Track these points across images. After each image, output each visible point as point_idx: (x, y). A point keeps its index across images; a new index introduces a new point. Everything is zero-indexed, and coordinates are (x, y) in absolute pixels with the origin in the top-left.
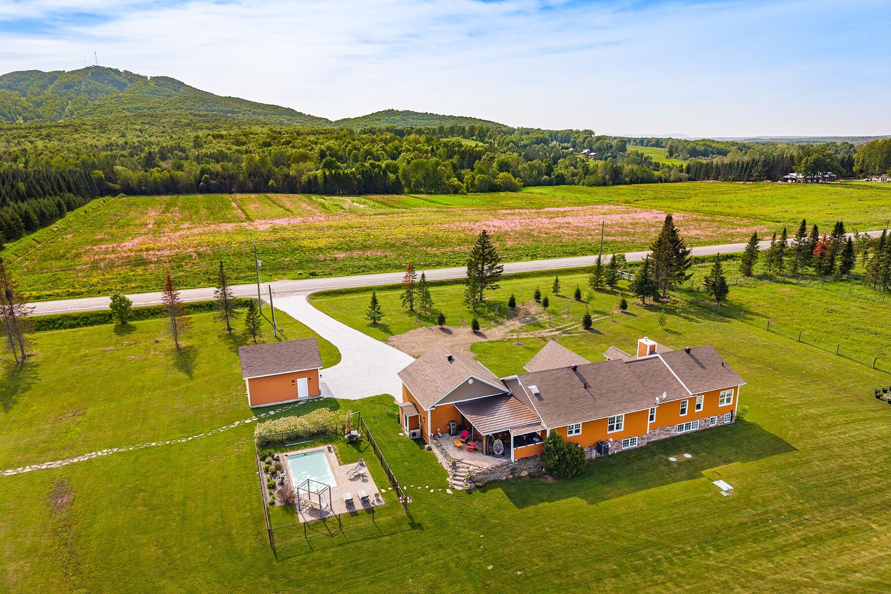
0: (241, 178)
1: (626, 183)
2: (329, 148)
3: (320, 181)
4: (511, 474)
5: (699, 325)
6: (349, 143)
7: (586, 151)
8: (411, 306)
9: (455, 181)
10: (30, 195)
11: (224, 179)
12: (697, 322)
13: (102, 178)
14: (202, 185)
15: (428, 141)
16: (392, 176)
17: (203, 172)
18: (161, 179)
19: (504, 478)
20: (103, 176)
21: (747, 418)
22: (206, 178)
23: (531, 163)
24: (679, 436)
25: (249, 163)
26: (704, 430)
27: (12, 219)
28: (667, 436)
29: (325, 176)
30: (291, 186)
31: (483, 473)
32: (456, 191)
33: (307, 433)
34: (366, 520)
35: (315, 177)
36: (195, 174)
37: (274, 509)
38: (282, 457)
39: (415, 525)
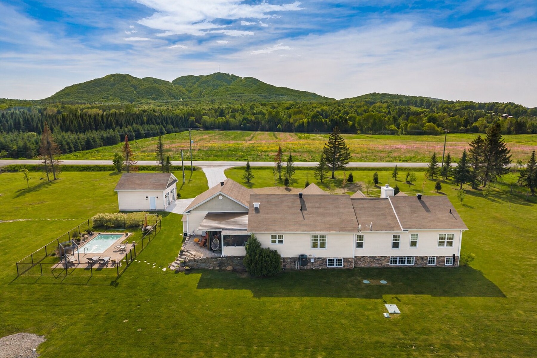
0: (263, 122)
1: (528, 133)
2: (323, 110)
3: (305, 125)
4: (218, 266)
5: (497, 204)
6: (336, 107)
7: (504, 115)
8: (280, 176)
9: (393, 127)
10: (148, 123)
11: (254, 124)
12: (499, 203)
13: (194, 120)
14: (242, 126)
15: (388, 107)
16: (351, 123)
17: (244, 119)
18: (221, 122)
19: (211, 268)
20: (195, 120)
21: (471, 265)
22: (245, 122)
23: (453, 118)
24: (391, 268)
25: (269, 116)
26: (421, 267)
27: (128, 132)
28: (378, 265)
29: (308, 122)
30: (289, 128)
31: (195, 261)
32: (393, 133)
33: (125, 224)
34: (88, 274)
35: (303, 123)
36: (240, 120)
37: (50, 257)
38: (96, 234)
39: (114, 283)
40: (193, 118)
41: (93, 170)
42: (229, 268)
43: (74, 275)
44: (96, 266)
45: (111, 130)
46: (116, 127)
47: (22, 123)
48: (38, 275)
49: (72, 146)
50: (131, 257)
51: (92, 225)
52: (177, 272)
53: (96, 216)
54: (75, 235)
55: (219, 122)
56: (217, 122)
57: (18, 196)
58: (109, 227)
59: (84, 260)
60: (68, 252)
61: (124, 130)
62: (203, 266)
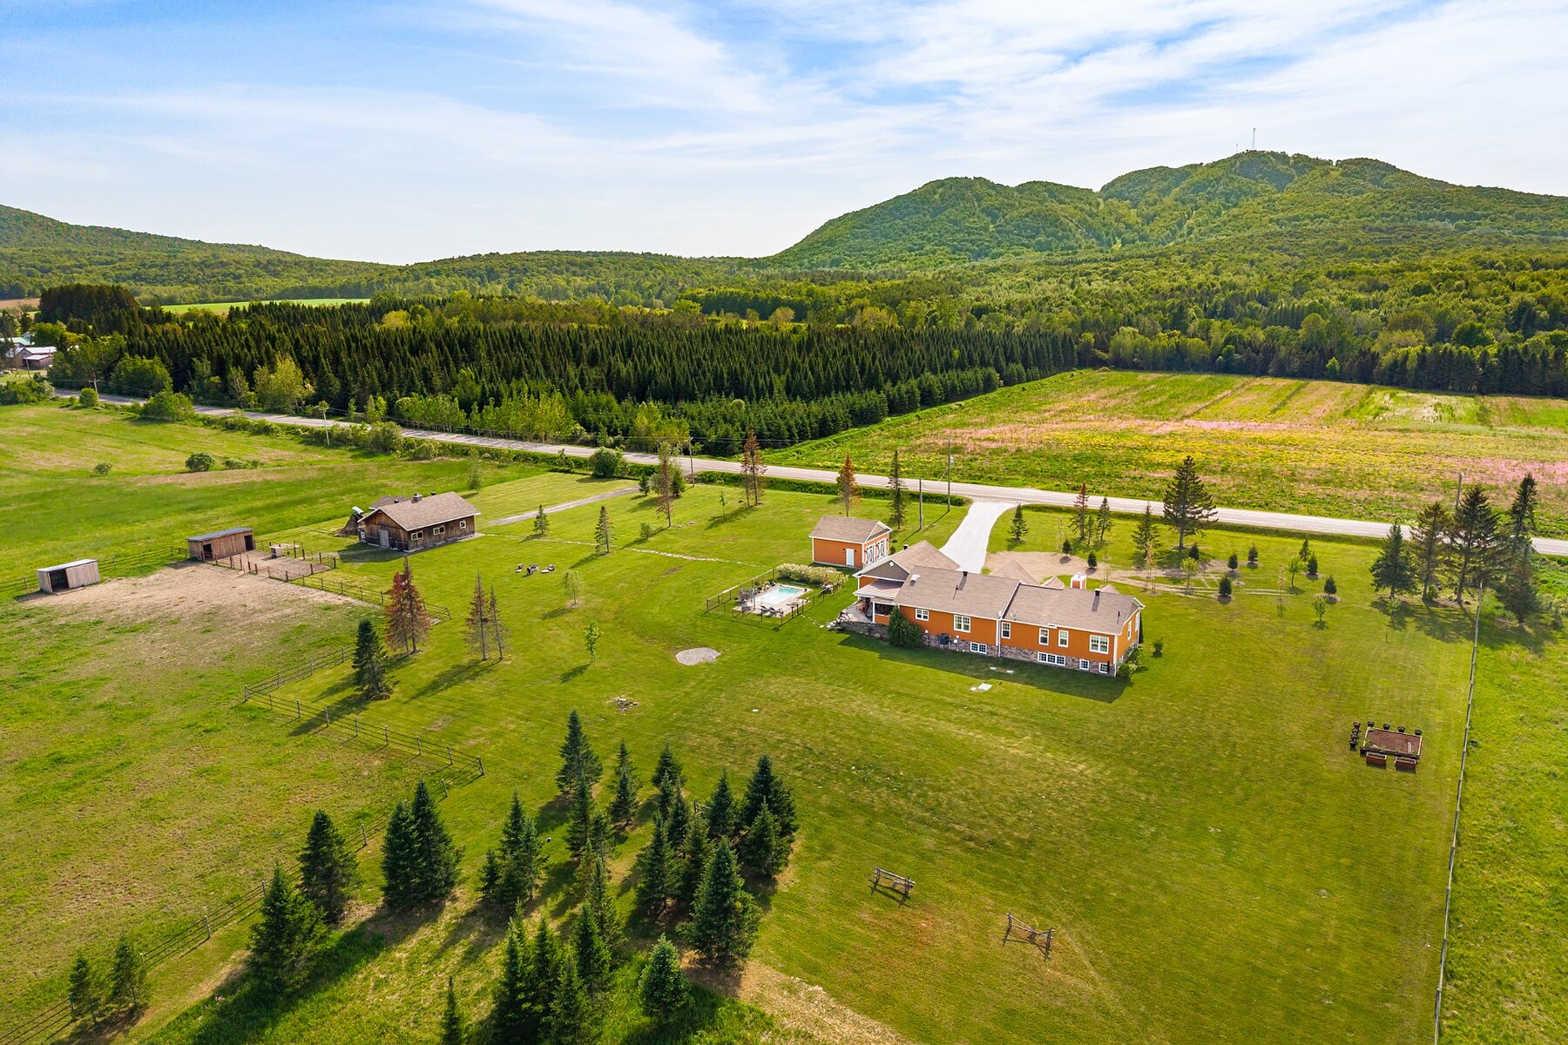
0: (1283, 351)
8: (1083, 534)
11: (1258, 353)
13: (1090, 343)
14: (1220, 361)
17: (1232, 339)
18: (1164, 347)
19: (858, 631)
20: (1094, 341)
22: (1229, 351)
25: (1309, 330)
26: (1072, 669)
27: (907, 392)
28: (1026, 659)
29: (1421, 356)
30: (1367, 371)
31: (849, 623)
33: (809, 579)
34: (759, 619)
35: (1406, 358)
36: (1216, 344)
37: (733, 601)
38: (778, 585)
39: (776, 630)
40: (1089, 336)
41: (810, 491)
42: (877, 635)
43: (749, 617)
44: (768, 614)
45: (873, 392)
46: (885, 382)
47: (725, 376)
48: (721, 613)
49: (795, 431)
50: (798, 612)
51: (777, 575)
52: (830, 630)
53: (782, 567)
54: (757, 584)
55: (1155, 348)
56: (1150, 348)
57: (710, 527)
58: (793, 580)
59: (758, 607)
60: (747, 597)
61: (899, 390)
62: (854, 629)
